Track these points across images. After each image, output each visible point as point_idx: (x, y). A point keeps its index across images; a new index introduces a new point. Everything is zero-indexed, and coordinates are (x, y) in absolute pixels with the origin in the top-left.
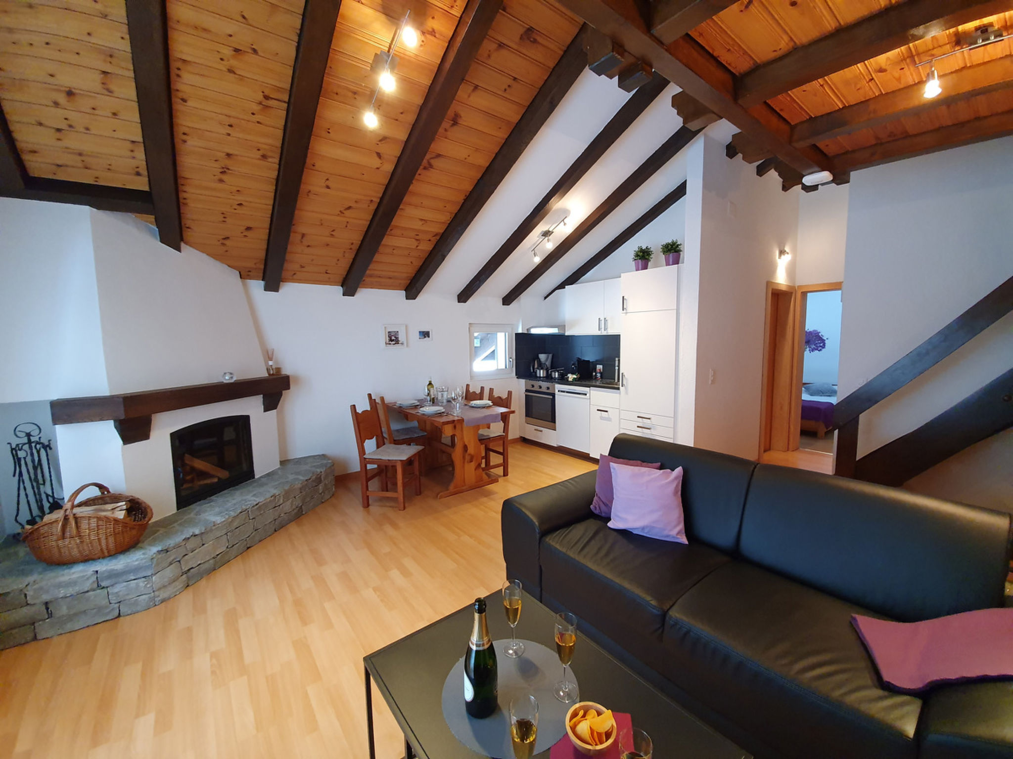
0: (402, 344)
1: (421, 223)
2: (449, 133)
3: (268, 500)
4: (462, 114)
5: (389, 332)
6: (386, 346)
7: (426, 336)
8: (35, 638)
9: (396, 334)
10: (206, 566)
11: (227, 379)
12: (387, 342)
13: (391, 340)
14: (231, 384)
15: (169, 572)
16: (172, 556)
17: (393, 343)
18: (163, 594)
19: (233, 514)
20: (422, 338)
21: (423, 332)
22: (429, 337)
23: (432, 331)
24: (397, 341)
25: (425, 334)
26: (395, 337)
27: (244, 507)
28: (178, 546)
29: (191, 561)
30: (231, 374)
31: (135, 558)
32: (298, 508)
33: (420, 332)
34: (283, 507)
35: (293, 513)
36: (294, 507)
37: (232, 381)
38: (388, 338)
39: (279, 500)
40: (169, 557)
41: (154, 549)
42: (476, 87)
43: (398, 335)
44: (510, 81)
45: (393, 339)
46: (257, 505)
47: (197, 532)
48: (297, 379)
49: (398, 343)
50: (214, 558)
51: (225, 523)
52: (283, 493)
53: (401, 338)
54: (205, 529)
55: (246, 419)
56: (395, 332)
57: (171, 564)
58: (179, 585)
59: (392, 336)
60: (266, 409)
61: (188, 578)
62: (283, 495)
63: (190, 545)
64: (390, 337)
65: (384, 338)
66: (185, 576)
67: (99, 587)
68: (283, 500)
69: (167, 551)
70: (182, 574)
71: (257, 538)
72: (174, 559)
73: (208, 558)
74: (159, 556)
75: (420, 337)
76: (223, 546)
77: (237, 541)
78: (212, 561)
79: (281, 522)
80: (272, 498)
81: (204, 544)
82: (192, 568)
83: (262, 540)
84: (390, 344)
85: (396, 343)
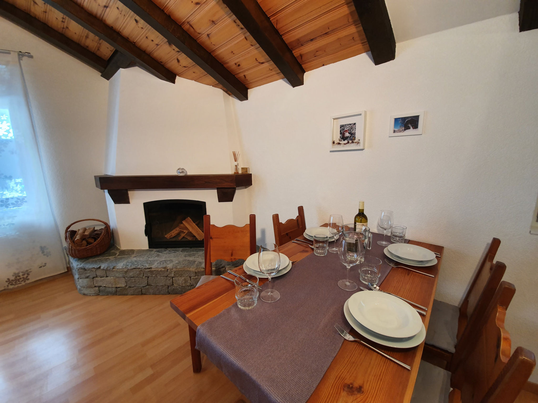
0: (359, 142)
3: (160, 270)
5: (342, 126)
7: (410, 125)
9: (351, 127)
10: (110, 290)
15: (87, 282)
16: (88, 274)
21: (406, 119)
24: (352, 139)
26: (350, 133)
28: (90, 270)
29: (100, 282)
30: (183, 169)
33: (396, 120)
38: (338, 135)
45: (347, 136)
46: (149, 268)
50: (116, 288)
54: (107, 268)
55: (203, 204)
57: (87, 277)
58: (92, 291)
59: (347, 131)
60: (221, 199)
61: (99, 291)
62: (175, 272)
63: (99, 273)
66: (97, 288)
68: (174, 275)
69: (85, 269)
70: (95, 286)
71: (151, 291)
72: (89, 276)
73: (110, 286)
74: (82, 270)
75: (396, 129)
76: (122, 284)
77: (133, 286)
78: (114, 289)
79: (174, 289)
80: (163, 269)
81: (107, 277)
82: (101, 286)
83: (155, 294)
84: (339, 144)
85: (348, 142)
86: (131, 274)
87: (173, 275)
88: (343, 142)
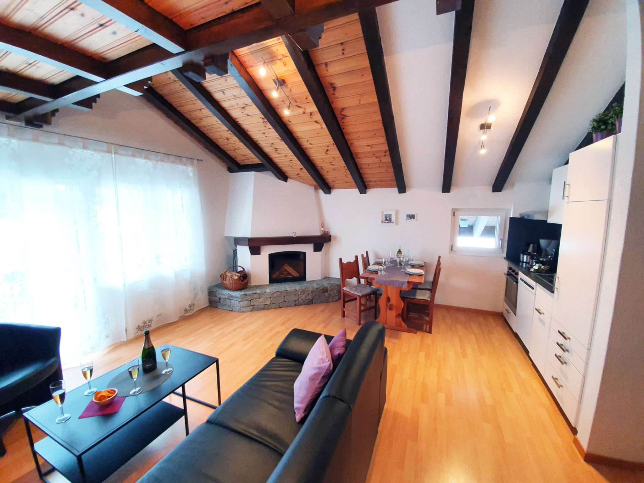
0: (393, 223)
1: (369, 148)
2: (336, 95)
3: (292, 291)
4: (334, 82)
5: (385, 215)
6: (382, 223)
7: (412, 218)
8: (217, 307)
9: (390, 216)
10: (261, 306)
11: (294, 235)
12: (384, 220)
13: (386, 220)
14: (295, 237)
15: (245, 303)
16: (248, 298)
17: (388, 222)
18: (244, 310)
19: (274, 291)
20: (408, 219)
21: (410, 215)
22: (414, 218)
23: (417, 214)
24: (390, 221)
25: (412, 217)
26: (389, 218)
27: (280, 290)
28: (249, 295)
29: (254, 302)
30: (295, 233)
31: (237, 294)
32: (309, 300)
33: (407, 215)
34: (300, 296)
35: (306, 301)
36: (307, 298)
37: (295, 236)
38: (384, 219)
39: (298, 293)
40: (247, 297)
41: (243, 293)
42: (326, 64)
43: (391, 217)
44: (341, 47)
45: (388, 219)
46: (286, 291)
47: (258, 292)
48: (335, 238)
49: (391, 222)
50: (264, 305)
51: (269, 293)
52: (301, 290)
53: (393, 219)
54: (261, 293)
55: (304, 253)
56: (389, 215)
57: (247, 300)
58: (249, 309)
59: (388, 217)
60: (315, 250)
61: (253, 308)
62: (301, 291)
63: (255, 296)
64: (386, 218)
65: (380, 218)
66: (252, 307)
67: (229, 299)
68: (301, 293)
69: (246, 295)
70: (251, 306)
71: (285, 305)
72: (248, 299)
73: (261, 304)
74: (243, 296)
75: (407, 219)
76: (268, 302)
77: (275, 303)
78: (263, 306)
79: (299, 302)
80: (294, 291)
81: (260, 298)
82: (255, 305)
83: (288, 307)
84: (385, 222)
85: (389, 222)
86: (275, 295)
87: (299, 294)
88: (386, 221)
